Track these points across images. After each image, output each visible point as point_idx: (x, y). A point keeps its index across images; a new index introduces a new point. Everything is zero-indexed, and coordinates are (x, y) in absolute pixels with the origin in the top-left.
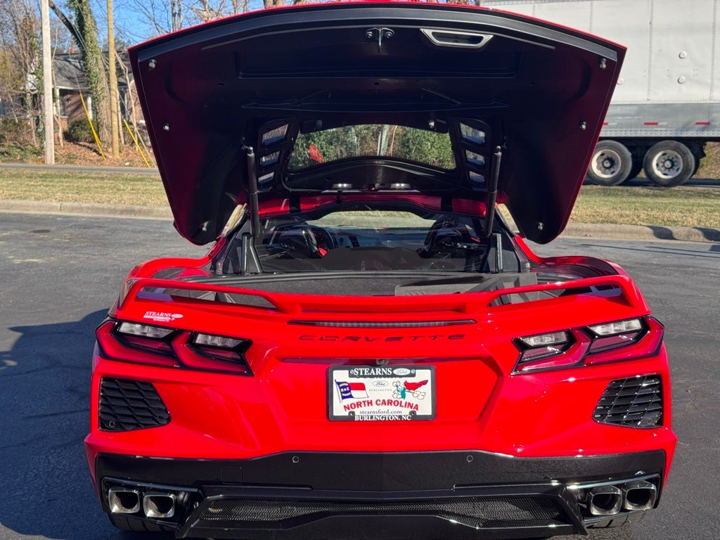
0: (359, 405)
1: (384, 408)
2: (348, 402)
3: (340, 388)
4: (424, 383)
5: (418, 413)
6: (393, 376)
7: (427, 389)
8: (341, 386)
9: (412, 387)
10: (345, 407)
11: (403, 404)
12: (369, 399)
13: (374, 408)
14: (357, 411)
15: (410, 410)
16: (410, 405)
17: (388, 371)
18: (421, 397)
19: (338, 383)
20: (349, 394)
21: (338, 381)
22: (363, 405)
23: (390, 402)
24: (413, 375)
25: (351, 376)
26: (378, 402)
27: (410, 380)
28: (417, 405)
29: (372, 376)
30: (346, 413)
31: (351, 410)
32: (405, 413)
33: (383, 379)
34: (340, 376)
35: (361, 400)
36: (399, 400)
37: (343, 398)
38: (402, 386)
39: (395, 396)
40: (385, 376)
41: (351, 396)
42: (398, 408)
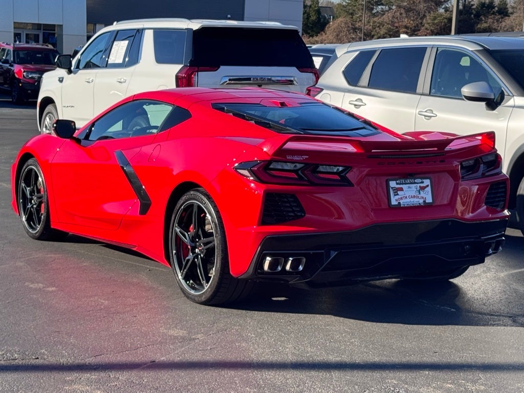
0: (401, 198)
1: (412, 200)
2: (397, 197)
3: (393, 190)
4: (428, 186)
5: (427, 201)
6: (415, 183)
7: (429, 189)
9: (423, 188)
10: (396, 200)
11: (420, 197)
12: (406, 196)
13: (408, 200)
14: (401, 202)
15: (423, 200)
16: (423, 198)
17: (412, 181)
18: (427, 193)
19: (392, 188)
20: (396, 193)
21: (392, 186)
22: (403, 198)
23: (414, 197)
24: (422, 182)
25: (397, 184)
26: (410, 197)
27: (422, 185)
28: (425, 198)
29: (406, 184)
30: (397, 203)
31: (399, 201)
32: (421, 201)
33: (411, 185)
34: (393, 184)
35: (402, 196)
36: (418, 195)
37: (395, 195)
38: (418, 188)
39: (416, 193)
40: (411, 183)
41: (398, 194)
42: (418, 200)
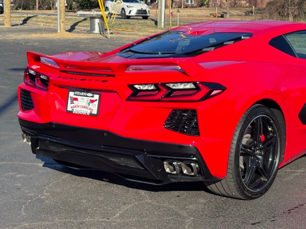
0: (75, 107)
1: (83, 109)
2: (72, 105)
3: (71, 99)
4: (96, 100)
5: (93, 113)
6: (87, 96)
7: (96, 103)
8: (71, 98)
9: (92, 101)
10: (71, 107)
11: (89, 108)
12: (78, 105)
13: (79, 109)
14: (75, 109)
15: (90, 111)
16: (90, 109)
17: (85, 94)
18: (94, 106)
19: (70, 97)
20: (73, 102)
22: (76, 107)
23: (84, 107)
24: (93, 97)
25: (75, 95)
26: (81, 107)
27: (92, 99)
28: (93, 109)
29: (80, 96)
30: (71, 110)
31: (73, 109)
32: (88, 112)
33: (84, 97)
34: (71, 94)
35: (76, 105)
36: (88, 107)
37: (71, 103)
38: (89, 101)
39: (87, 104)
40: (84, 96)
41: (73, 103)
42: (87, 110)
